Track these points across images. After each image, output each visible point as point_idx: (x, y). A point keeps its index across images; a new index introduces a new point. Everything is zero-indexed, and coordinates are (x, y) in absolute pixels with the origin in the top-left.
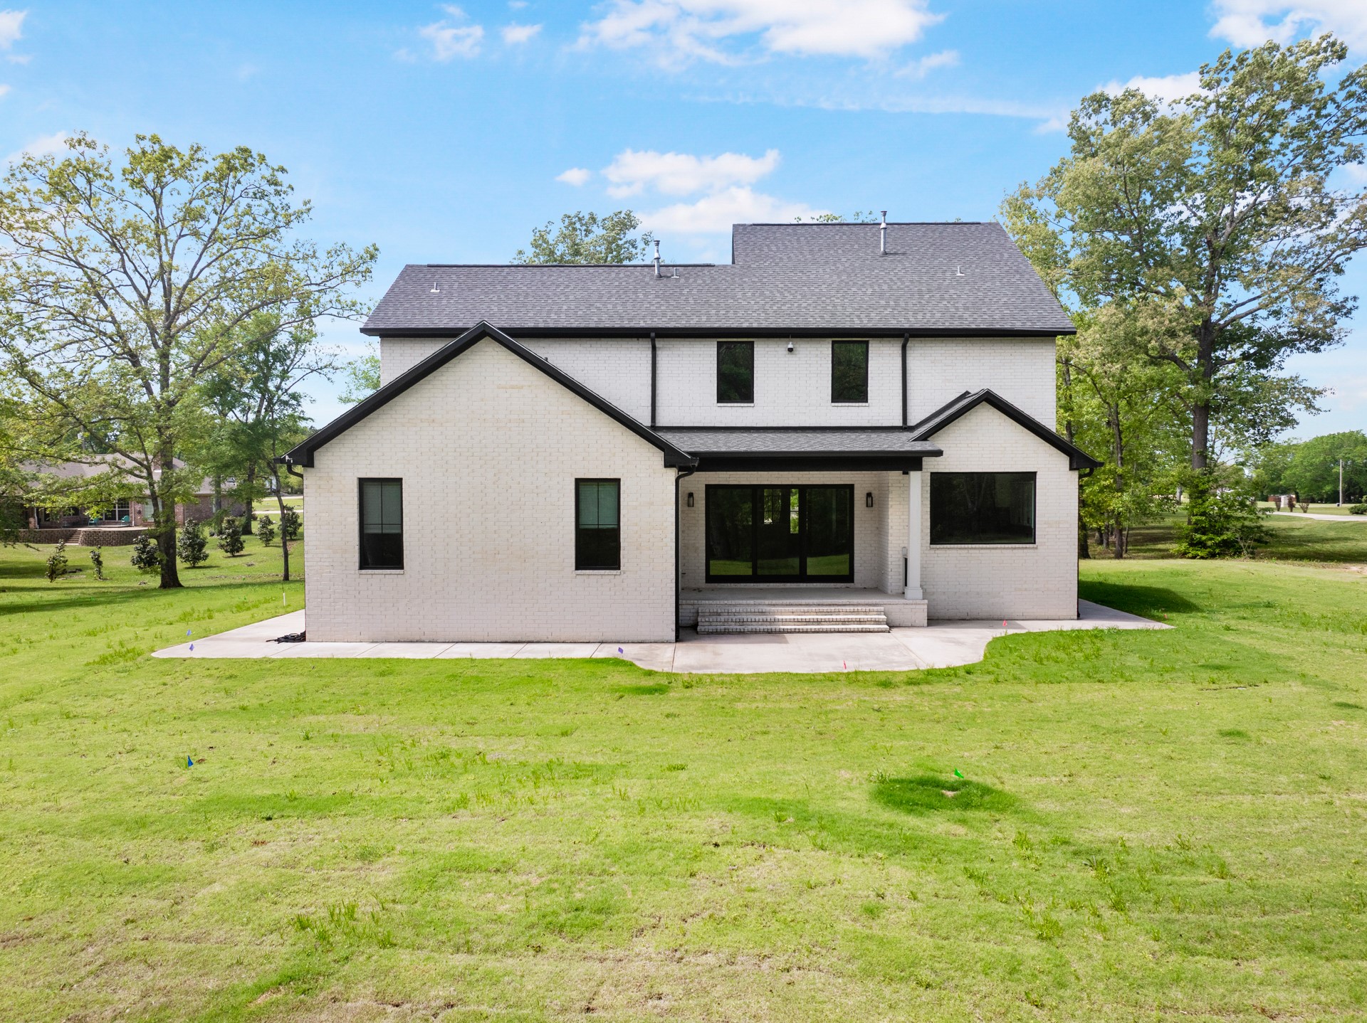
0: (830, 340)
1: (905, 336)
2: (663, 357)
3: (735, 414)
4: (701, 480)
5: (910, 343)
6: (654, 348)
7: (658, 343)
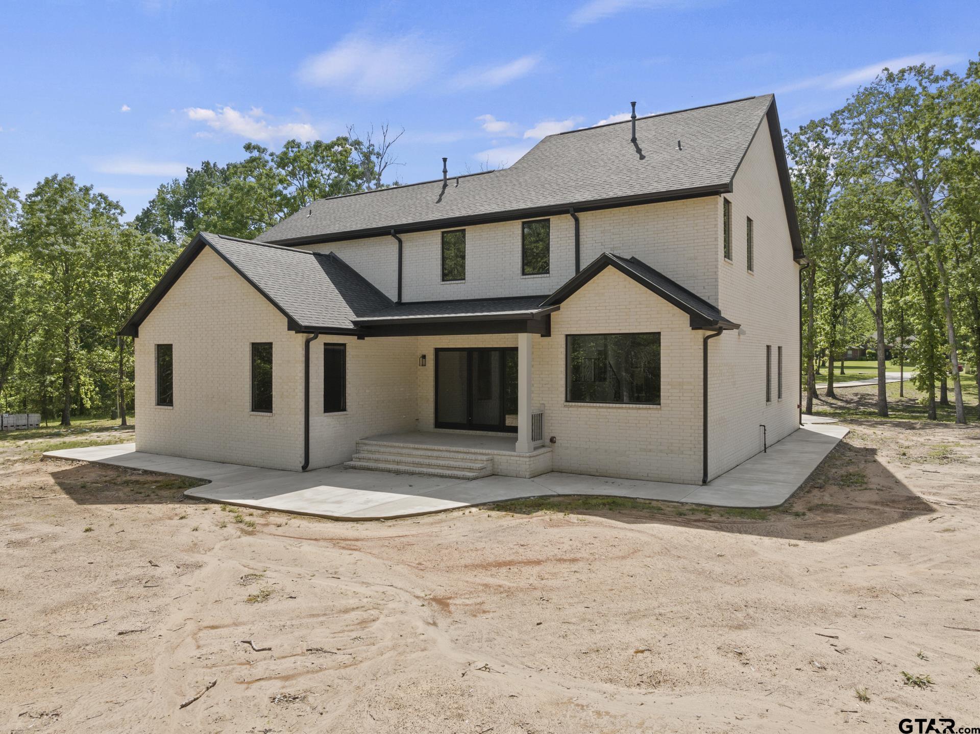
0: (519, 221)
1: (575, 210)
2: (406, 246)
3: (453, 290)
4: (429, 344)
5: (582, 216)
6: (400, 242)
7: (403, 236)
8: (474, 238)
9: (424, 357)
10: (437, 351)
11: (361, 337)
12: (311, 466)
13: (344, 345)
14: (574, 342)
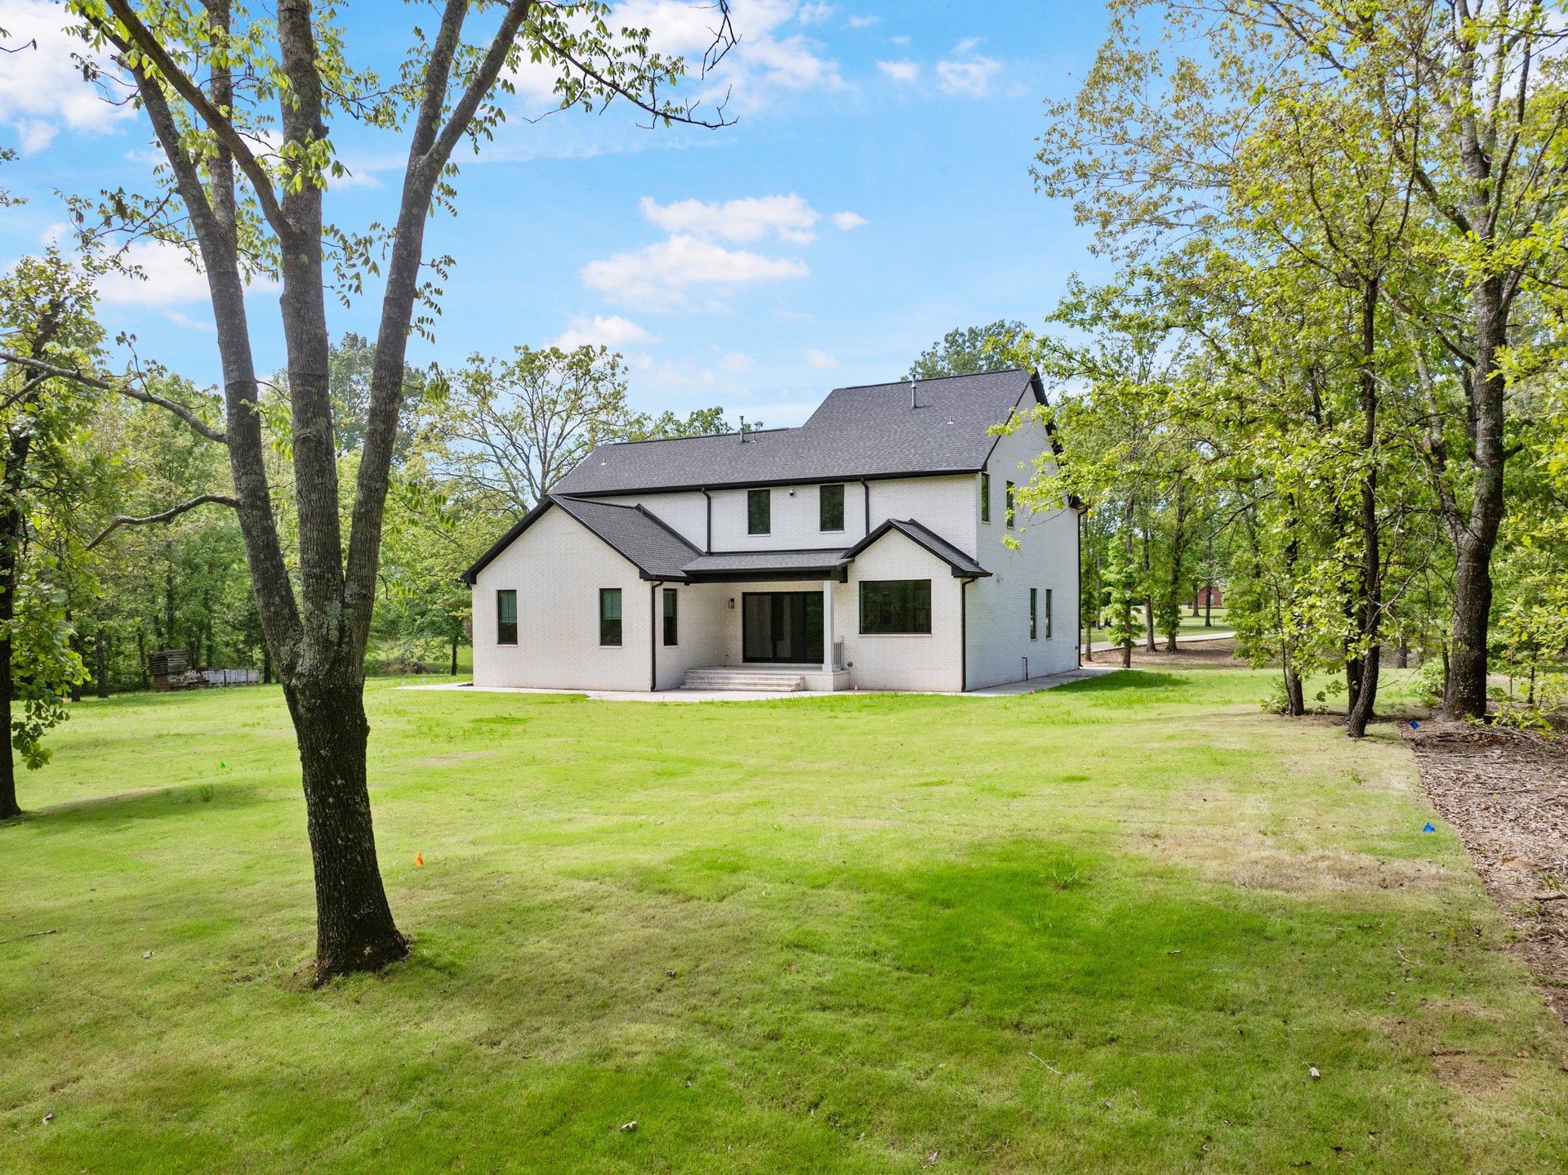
0: (818, 486)
1: (866, 480)
2: (714, 503)
3: (759, 542)
4: (738, 589)
5: (870, 484)
6: (709, 498)
7: (711, 494)
8: (779, 501)
9: (732, 600)
10: (745, 595)
11: (687, 584)
12: (657, 688)
13: (675, 590)
14: (865, 586)
